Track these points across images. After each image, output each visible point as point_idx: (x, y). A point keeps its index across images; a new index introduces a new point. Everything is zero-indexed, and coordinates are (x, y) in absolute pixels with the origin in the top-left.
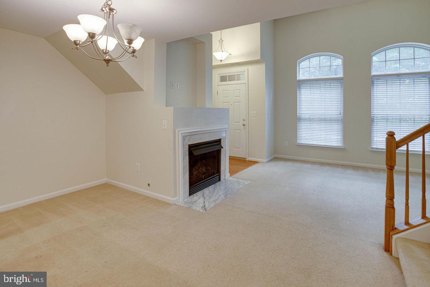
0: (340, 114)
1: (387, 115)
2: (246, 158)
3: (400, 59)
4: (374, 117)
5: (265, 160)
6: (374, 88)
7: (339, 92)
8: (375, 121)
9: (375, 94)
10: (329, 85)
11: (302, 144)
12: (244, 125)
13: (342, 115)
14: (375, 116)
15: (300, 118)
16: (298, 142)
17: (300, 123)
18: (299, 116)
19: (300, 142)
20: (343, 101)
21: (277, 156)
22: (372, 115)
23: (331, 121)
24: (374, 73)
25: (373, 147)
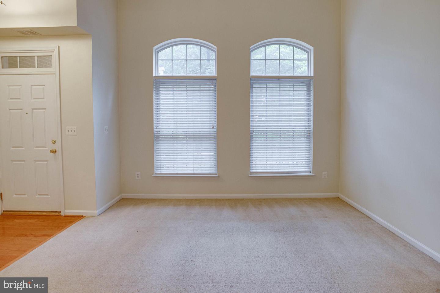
0: (213, 129)
1: (267, 129)
2: (60, 212)
3: (280, 59)
4: (253, 132)
5: (96, 212)
6: (252, 93)
7: (211, 97)
8: (254, 137)
9: (255, 101)
10: (199, 86)
11: (161, 174)
12: (54, 152)
13: (216, 130)
14: (254, 130)
15: (158, 136)
16: (156, 171)
17: (158, 142)
18: (156, 132)
19: (159, 171)
20: (216, 110)
21: (125, 195)
22: (251, 130)
23: (202, 138)
24: (253, 74)
25: (252, 171)
